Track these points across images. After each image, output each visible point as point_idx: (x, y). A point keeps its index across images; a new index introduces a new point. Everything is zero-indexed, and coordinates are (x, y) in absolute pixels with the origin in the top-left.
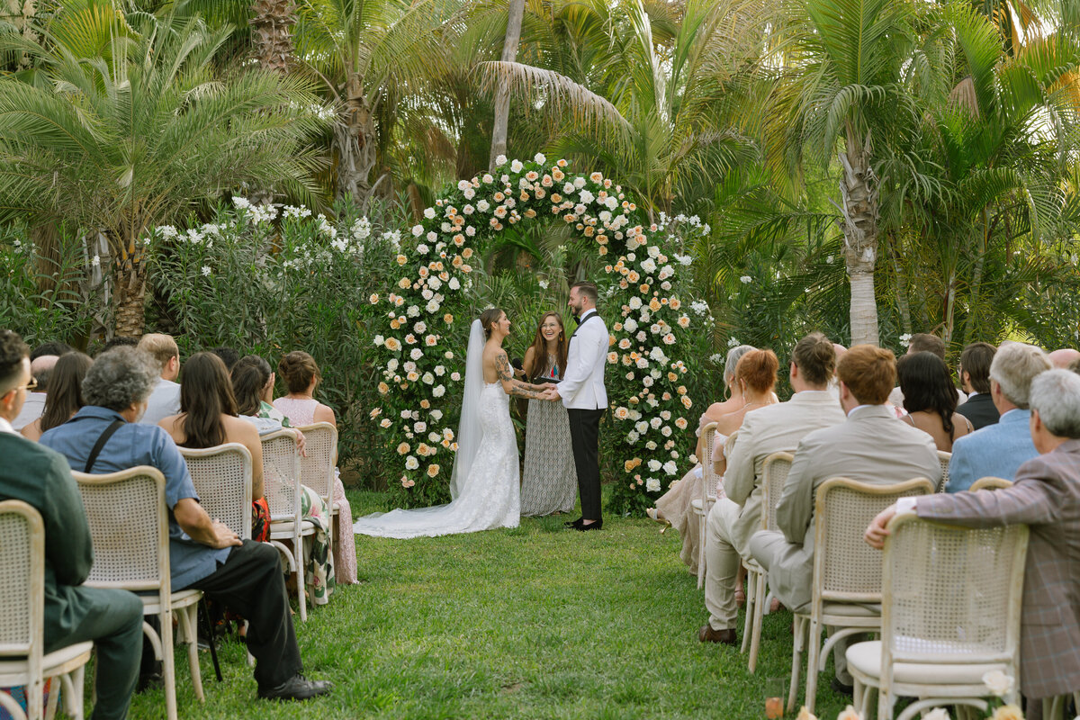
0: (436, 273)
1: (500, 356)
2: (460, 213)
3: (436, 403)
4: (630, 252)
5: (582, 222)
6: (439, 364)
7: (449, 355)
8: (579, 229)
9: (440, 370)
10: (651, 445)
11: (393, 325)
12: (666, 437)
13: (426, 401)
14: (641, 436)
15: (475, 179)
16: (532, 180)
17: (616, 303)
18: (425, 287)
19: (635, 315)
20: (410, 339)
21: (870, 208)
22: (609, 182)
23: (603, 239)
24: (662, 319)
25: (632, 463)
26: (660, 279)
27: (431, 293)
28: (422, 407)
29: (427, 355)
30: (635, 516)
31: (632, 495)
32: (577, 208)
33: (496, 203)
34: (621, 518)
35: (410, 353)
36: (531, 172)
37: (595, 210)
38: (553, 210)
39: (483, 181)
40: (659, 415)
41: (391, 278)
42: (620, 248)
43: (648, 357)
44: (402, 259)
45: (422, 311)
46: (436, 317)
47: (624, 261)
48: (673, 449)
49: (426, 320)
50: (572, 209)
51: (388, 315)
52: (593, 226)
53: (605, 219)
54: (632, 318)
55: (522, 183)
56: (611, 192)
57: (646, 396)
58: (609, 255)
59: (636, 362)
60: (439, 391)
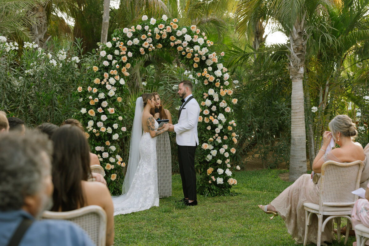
0: (113, 76)
1: (150, 118)
2: (125, 45)
3: (113, 142)
4: (208, 66)
5: (185, 51)
6: (115, 123)
7: (120, 118)
8: (183, 54)
9: (115, 126)
10: (219, 162)
11: (91, 103)
12: (226, 157)
13: (108, 142)
14: (213, 157)
15: (133, 27)
16: (161, 28)
17: (200, 92)
18: (107, 83)
19: (211, 98)
20: (100, 110)
21: (303, 48)
22: (198, 31)
23: (197, 59)
24: (224, 100)
25: (210, 170)
26: (225, 80)
27: (111, 86)
28: (106, 144)
29: (109, 118)
30: (210, 196)
31: (209, 186)
32: (183, 44)
33: (143, 40)
34: (204, 197)
35: (100, 117)
36: (161, 24)
37: (192, 45)
38: (171, 44)
39: (137, 29)
40: (223, 147)
41: (89, 78)
42: (204, 64)
43: (217, 119)
44: (96, 69)
45: (106, 96)
46: (112, 99)
47: (207, 70)
48: (228, 163)
49: (108, 100)
50: (181, 44)
51: (88, 98)
52: (191, 53)
53: (197, 49)
54: (209, 99)
55: (156, 30)
56: (200, 35)
57: (216, 138)
58: (198, 68)
59: (212, 121)
60: (116, 137)
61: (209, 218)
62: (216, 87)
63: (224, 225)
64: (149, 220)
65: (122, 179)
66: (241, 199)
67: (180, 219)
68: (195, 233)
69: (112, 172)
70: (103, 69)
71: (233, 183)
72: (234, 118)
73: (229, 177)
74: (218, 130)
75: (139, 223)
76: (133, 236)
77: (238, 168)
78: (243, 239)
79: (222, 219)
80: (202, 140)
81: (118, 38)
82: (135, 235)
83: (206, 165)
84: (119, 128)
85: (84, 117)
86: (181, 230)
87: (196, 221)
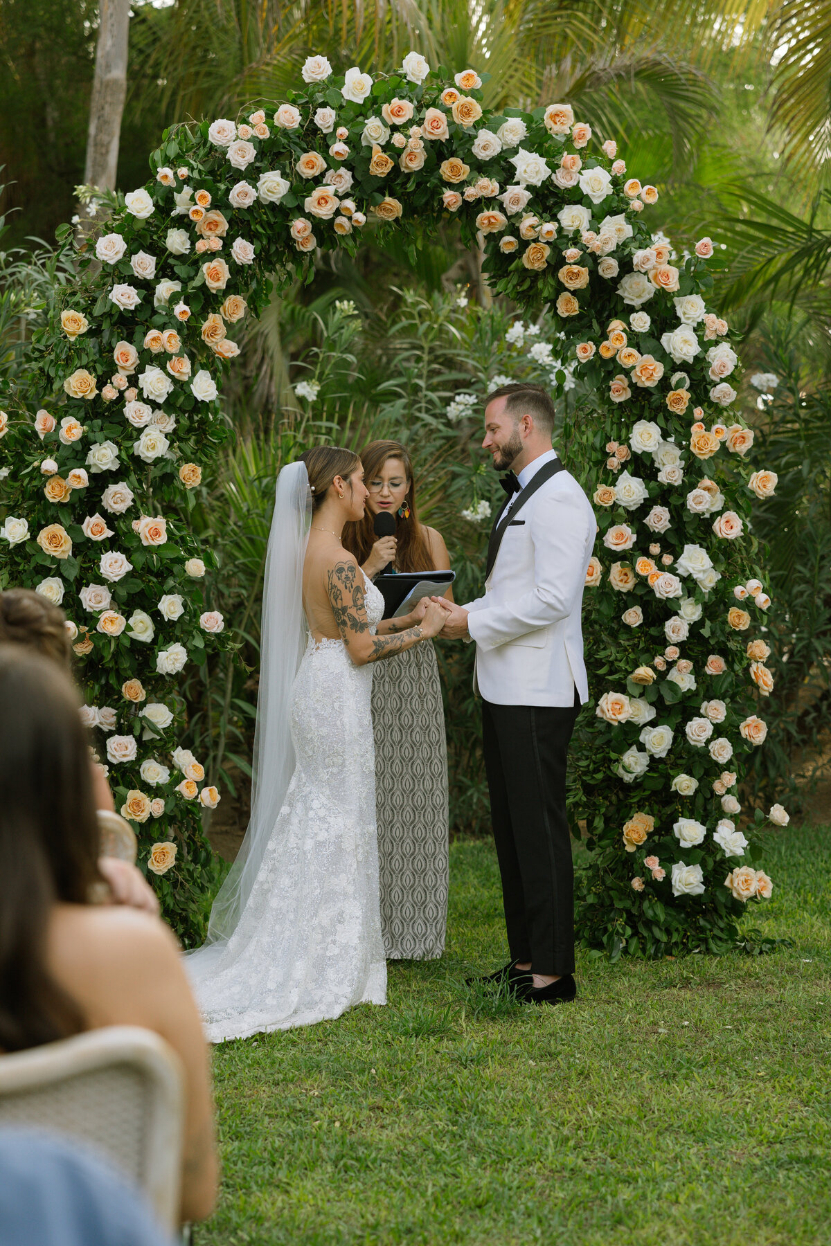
0: (161, 360)
1: (340, 570)
2: (220, 203)
3: (158, 686)
4: (631, 309)
5: (514, 231)
6: (170, 592)
7: (195, 567)
8: (507, 250)
9: (171, 606)
10: (685, 784)
11: (54, 493)
12: (716, 763)
13: (136, 683)
14: (654, 762)
15: (258, 116)
16: (399, 121)
17: (589, 437)
18: (131, 394)
19: (643, 466)
20: (95, 528)
22: (584, 131)
23: (578, 274)
24: (711, 478)
25: (638, 827)
26: (713, 377)
27: (147, 409)
28: (127, 697)
29: (139, 567)
30: (639, 953)
31: (634, 903)
32: (506, 198)
33: (307, 180)
34: (609, 958)
35: (96, 562)
36: (395, 101)
37: (551, 201)
38: (446, 201)
39: (276, 123)
40: (702, 711)
41: (41, 369)
42: (609, 300)
43: (672, 570)
44: (74, 323)
45: (124, 456)
46: (154, 473)
47: (624, 331)
48: (729, 791)
49: (133, 477)
50: (494, 198)
51: (39, 467)
52: (548, 243)
53: (577, 224)
54: (635, 474)
55: (373, 129)
56: (592, 155)
57: (670, 665)
58: (579, 317)
59: (650, 582)
60: (172, 659)
61: (636, 1064)
62: (669, 416)
63: (714, 1104)
64: (341, 1075)
65: (203, 866)
66: (791, 971)
67: (492, 1070)
68: (571, 1143)
69: (155, 835)
70: (113, 325)
71: (752, 891)
72: (757, 569)
73: (734, 862)
74: (677, 629)
75: (291, 1086)
76: (266, 1155)
77: (779, 814)
78: (810, 1174)
79: (702, 1071)
80: (597, 676)
81: (183, 171)
82: (276, 1150)
83: (619, 800)
84: (191, 615)
85: (18, 559)
86: (501, 1128)
87: (575, 1084)
